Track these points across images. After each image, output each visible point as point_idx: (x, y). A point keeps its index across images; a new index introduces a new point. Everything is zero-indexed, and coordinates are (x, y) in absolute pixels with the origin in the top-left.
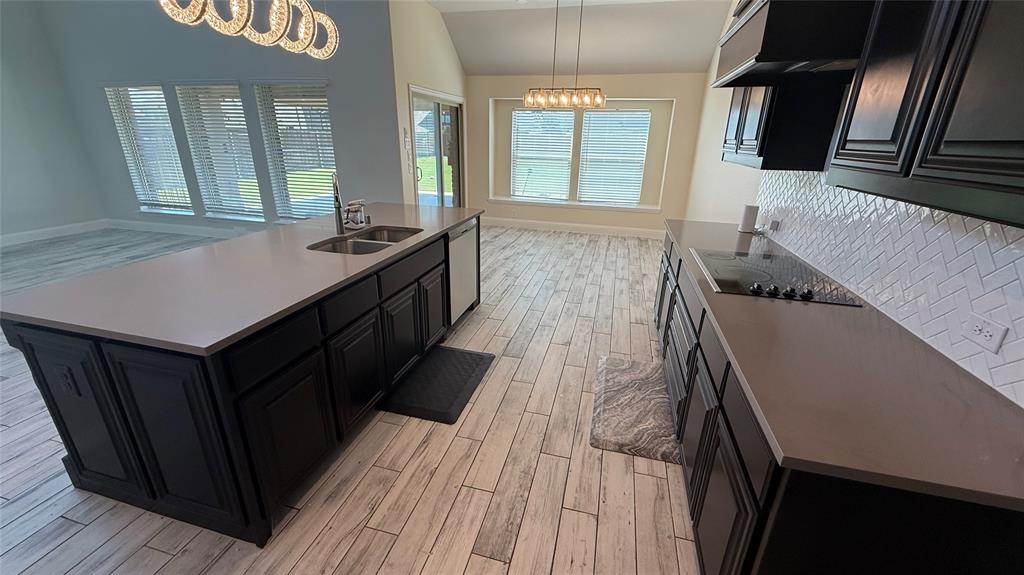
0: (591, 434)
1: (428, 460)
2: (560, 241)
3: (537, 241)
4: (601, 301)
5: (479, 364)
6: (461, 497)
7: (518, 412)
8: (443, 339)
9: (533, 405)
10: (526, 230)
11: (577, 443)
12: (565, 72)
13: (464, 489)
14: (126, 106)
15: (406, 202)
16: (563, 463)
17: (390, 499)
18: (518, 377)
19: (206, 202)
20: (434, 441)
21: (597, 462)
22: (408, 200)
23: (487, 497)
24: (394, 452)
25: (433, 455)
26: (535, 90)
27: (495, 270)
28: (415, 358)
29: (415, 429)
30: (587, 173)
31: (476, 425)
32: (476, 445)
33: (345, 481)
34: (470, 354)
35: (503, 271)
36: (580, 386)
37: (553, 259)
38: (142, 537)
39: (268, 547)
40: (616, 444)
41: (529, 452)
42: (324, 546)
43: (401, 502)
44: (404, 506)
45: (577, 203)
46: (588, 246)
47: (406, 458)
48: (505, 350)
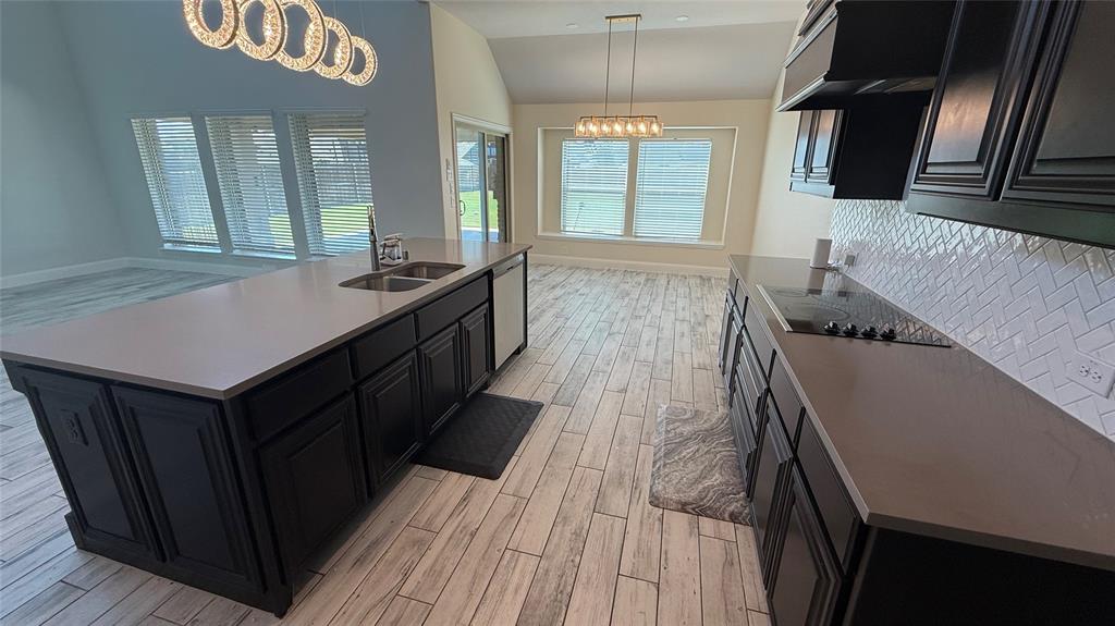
0: (651, 491)
1: (468, 520)
2: (614, 280)
3: (590, 280)
4: (660, 344)
5: (525, 414)
6: (504, 562)
7: (568, 465)
8: (486, 386)
9: (585, 459)
10: (578, 268)
11: (634, 500)
12: (618, 100)
13: (508, 554)
14: (153, 140)
15: (447, 237)
16: (619, 523)
17: (427, 562)
18: (569, 427)
19: (234, 238)
20: (476, 497)
21: (657, 523)
22: (450, 235)
23: (534, 560)
24: (431, 509)
25: (474, 514)
26: (586, 119)
27: (544, 311)
28: (456, 406)
29: (454, 484)
30: (643, 206)
31: (522, 481)
32: (522, 503)
33: (376, 543)
34: (516, 401)
35: (553, 311)
36: (638, 436)
37: (607, 299)
38: (148, 604)
39: (288, 617)
40: (679, 502)
41: (580, 512)
42: (351, 615)
43: (438, 568)
44: (441, 572)
45: (633, 239)
46: (645, 285)
47: (443, 517)
48: (554, 398)
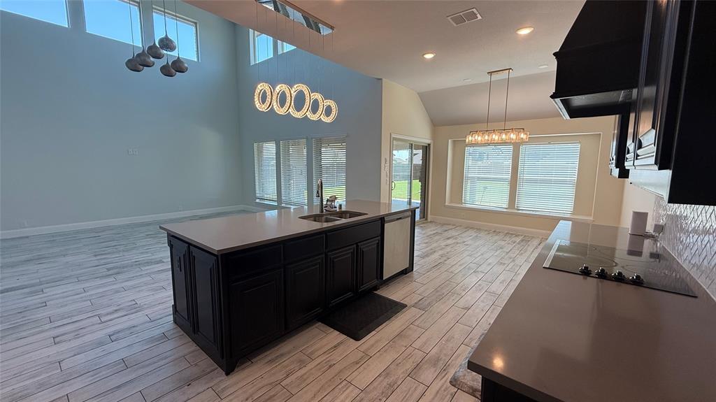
0: (454, 375)
1: (332, 358)
5: (395, 308)
6: (340, 386)
7: (405, 345)
8: (376, 288)
9: (417, 345)
10: (470, 228)
11: (440, 377)
13: (345, 382)
14: (260, 151)
16: (421, 388)
17: (299, 374)
18: (416, 323)
20: (341, 347)
21: (449, 396)
23: (357, 391)
24: (315, 347)
25: (336, 356)
26: (474, 132)
28: (349, 294)
29: (335, 336)
30: (523, 189)
31: (372, 346)
32: (367, 357)
33: (282, 355)
34: (390, 300)
36: (463, 339)
37: (484, 249)
38: (184, 352)
41: (400, 373)
42: (255, 385)
43: (305, 377)
44: (305, 380)
45: (516, 211)
47: (321, 352)
48: (416, 303)
